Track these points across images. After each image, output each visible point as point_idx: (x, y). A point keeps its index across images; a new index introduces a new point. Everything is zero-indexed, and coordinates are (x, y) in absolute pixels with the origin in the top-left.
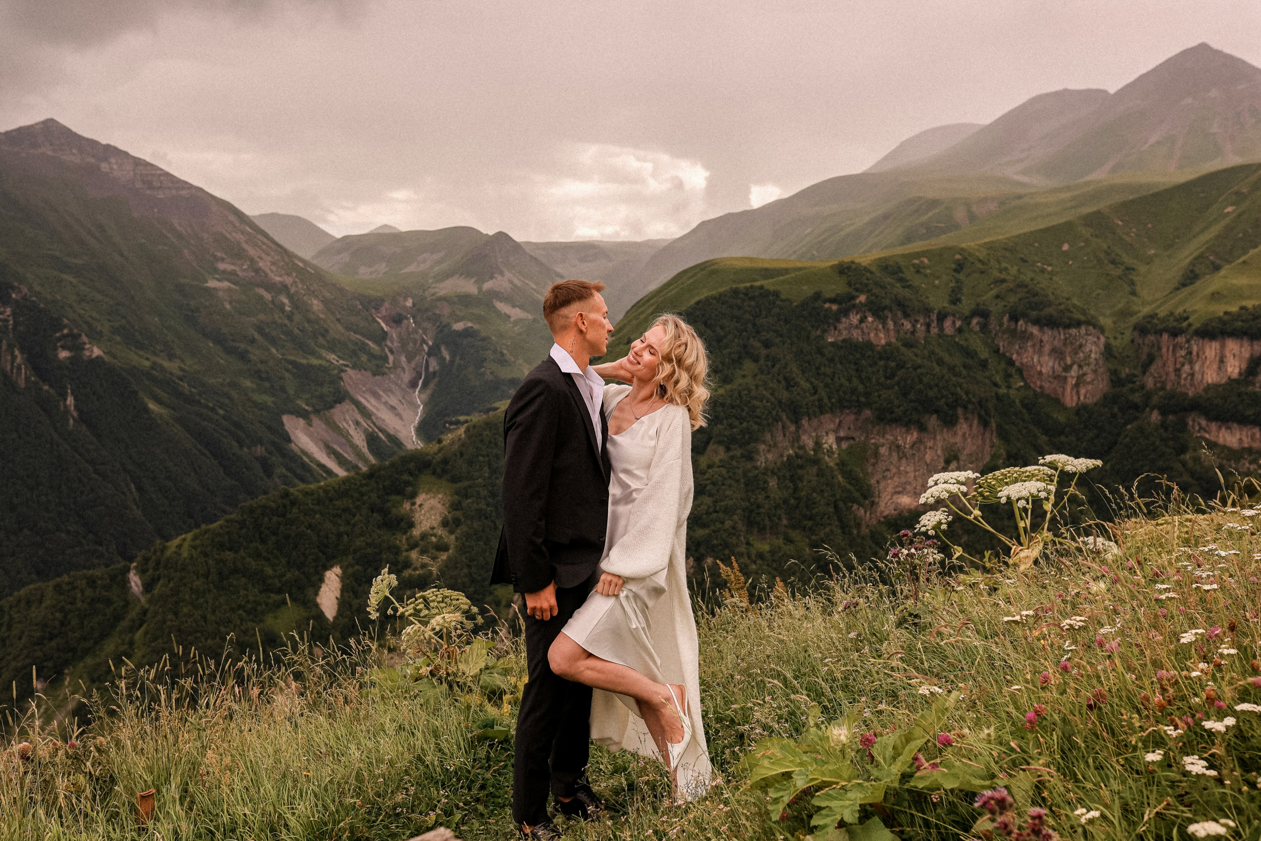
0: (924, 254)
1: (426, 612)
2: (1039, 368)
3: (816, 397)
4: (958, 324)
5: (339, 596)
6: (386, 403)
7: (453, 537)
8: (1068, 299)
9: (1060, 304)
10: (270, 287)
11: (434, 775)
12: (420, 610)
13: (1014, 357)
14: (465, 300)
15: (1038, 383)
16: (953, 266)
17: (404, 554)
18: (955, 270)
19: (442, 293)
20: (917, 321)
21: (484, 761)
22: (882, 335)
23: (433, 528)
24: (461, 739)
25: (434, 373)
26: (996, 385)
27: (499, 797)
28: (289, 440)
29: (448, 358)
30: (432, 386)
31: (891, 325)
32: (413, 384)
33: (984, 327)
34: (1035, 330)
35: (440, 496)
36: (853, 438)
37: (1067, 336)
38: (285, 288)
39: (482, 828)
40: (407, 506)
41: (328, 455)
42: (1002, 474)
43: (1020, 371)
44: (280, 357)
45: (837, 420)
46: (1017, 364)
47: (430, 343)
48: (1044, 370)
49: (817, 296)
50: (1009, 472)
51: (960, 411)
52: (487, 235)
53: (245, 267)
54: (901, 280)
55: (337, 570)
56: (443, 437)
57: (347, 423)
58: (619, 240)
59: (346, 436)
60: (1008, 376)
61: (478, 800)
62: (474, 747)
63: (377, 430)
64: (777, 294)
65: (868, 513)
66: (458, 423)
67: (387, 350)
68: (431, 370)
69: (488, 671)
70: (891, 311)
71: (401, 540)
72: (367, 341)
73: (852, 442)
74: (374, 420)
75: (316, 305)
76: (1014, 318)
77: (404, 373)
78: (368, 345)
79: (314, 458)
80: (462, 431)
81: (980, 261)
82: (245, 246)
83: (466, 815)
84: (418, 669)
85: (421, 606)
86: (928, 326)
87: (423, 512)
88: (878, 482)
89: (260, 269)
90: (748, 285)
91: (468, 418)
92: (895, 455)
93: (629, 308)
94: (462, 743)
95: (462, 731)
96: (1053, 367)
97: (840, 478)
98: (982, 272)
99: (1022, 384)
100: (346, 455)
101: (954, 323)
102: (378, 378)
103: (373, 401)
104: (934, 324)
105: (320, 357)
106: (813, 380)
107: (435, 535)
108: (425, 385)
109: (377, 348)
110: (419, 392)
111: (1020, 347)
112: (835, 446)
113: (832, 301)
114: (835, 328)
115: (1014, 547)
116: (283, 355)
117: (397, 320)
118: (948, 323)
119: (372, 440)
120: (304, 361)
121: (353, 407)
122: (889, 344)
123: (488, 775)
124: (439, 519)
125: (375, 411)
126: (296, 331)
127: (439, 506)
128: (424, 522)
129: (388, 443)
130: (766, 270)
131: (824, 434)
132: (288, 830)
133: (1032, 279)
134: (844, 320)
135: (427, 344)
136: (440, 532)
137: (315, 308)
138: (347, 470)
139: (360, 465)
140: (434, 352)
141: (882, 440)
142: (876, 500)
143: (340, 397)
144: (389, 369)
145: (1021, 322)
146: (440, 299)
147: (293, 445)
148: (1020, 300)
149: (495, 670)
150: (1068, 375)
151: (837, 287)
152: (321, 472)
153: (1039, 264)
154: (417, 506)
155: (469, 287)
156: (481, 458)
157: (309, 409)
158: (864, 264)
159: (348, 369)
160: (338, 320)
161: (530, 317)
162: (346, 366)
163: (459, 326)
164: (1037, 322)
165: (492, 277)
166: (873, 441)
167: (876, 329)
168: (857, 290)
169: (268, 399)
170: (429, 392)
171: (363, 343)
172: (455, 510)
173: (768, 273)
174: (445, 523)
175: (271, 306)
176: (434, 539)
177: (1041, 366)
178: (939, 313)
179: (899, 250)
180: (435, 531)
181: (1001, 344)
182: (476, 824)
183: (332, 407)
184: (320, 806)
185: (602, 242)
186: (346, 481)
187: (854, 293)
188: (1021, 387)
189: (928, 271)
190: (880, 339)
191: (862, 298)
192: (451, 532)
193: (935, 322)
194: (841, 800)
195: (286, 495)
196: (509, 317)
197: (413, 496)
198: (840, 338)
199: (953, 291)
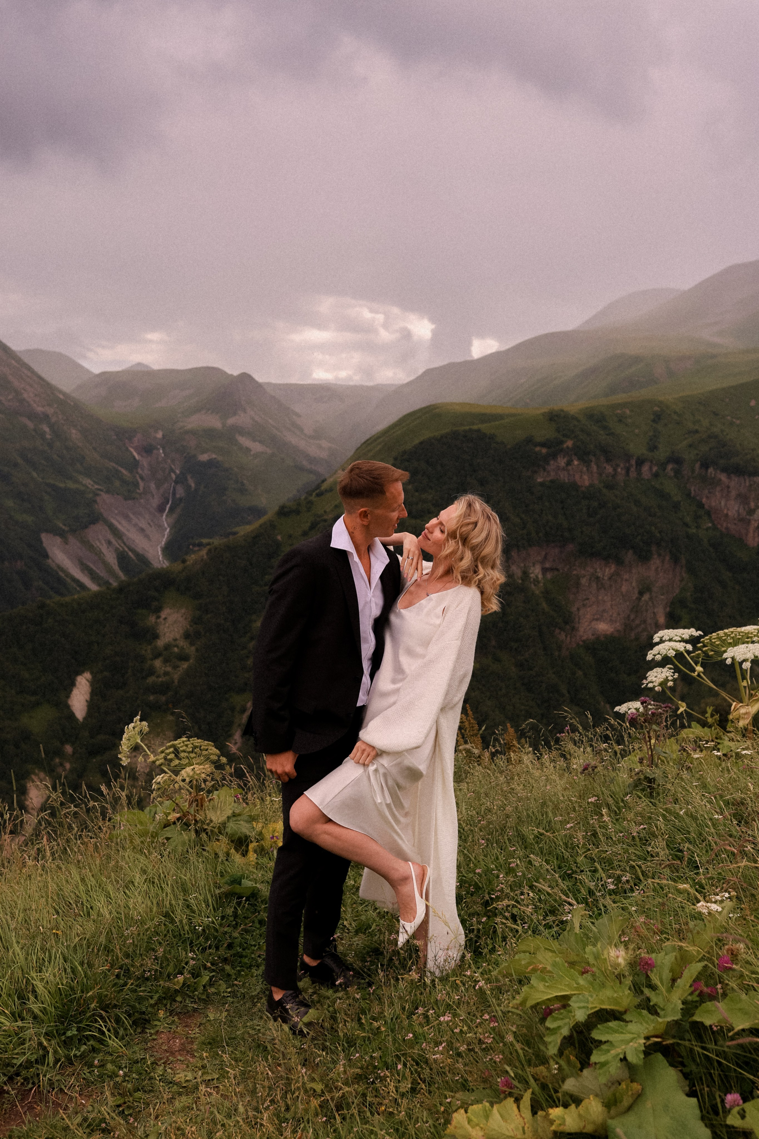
0: (624, 405)
1: (177, 762)
2: (725, 512)
3: (525, 531)
4: (655, 469)
5: (88, 699)
6: (135, 525)
7: (193, 648)
8: (753, 450)
9: (746, 454)
10: (32, 416)
11: (182, 932)
12: (171, 760)
13: (704, 500)
14: (210, 433)
15: (725, 525)
16: (652, 417)
17: (149, 662)
18: (654, 421)
19: (189, 427)
20: (618, 465)
21: (232, 919)
22: (585, 477)
23: (175, 640)
24: (209, 897)
25: (181, 499)
26: (686, 525)
27: (246, 957)
28: (46, 556)
29: (193, 485)
30: (178, 510)
31: (594, 468)
32: (161, 509)
33: (677, 473)
34: (723, 477)
35: (183, 611)
36: (558, 570)
37: (752, 483)
38: (46, 417)
39: (229, 990)
40: (152, 619)
41: (82, 571)
42: (725, 634)
43: (708, 514)
44: (40, 480)
45: (544, 553)
46: (706, 507)
47: (178, 472)
48: (730, 514)
49: (529, 440)
50: (732, 632)
51: (654, 548)
52: (232, 375)
53: (10, 397)
54: (605, 428)
55: (88, 675)
56: (187, 557)
57: (100, 542)
58: (351, 383)
59: (99, 554)
60: (697, 518)
61: (225, 960)
62: (222, 905)
63: (126, 549)
64: (492, 437)
65: (569, 637)
66: (200, 545)
67: (138, 476)
68: (178, 496)
69: (234, 819)
70: (594, 455)
71: (146, 650)
72: (120, 468)
73: (556, 573)
74: (125, 540)
75: (74, 434)
76: (705, 466)
77: (153, 498)
78: (120, 472)
79: (70, 574)
80: (204, 552)
81: (675, 413)
82: (10, 378)
83: (213, 976)
84: (167, 815)
85: (172, 756)
86: (628, 470)
87: (167, 625)
88: (578, 609)
89: (24, 399)
90: (467, 428)
91: (211, 541)
92: (594, 585)
93: (359, 445)
94: (210, 901)
95: (210, 886)
96: (738, 511)
97: (544, 605)
98: (678, 423)
99: (710, 525)
100: (98, 571)
101: (651, 468)
102: (130, 502)
103: (124, 522)
104: (633, 469)
105: (77, 481)
106: (523, 516)
107: (177, 646)
108: (171, 510)
109: (129, 475)
110: (167, 516)
111: (710, 493)
112: (540, 576)
113: (543, 445)
114: (544, 470)
115: (734, 704)
116: (43, 479)
117: (148, 450)
118: (645, 468)
119: (122, 558)
120: (62, 485)
121: (107, 528)
122: (591, 485)
123: (236, 934)
124: (181, 632)
125: (126, 533)
126: (55, 457)
127: (181, 619)
128: (167, 634)
129: (136, 561)
130: (484, 415)
131: (531, 564)
132: (36, 997)
133: (722, 431)
134: (552, 462)
135: (175, 472)
136: (182, 643)
137: (74, 436)
138: (99, 585)
139: (111, 581)
140: (180, 480)
141: (583, 572)
142: (577, 626)
143: (95, 518)
144: (140, 494)
145: (711, 470)
146: (187, 432)
147: (50, 561)
148: (711, 449)
149: (242, 817)
150: (752, 518)
151: (546, 433)
152: (75, 586)
153: (729, 418)
154: (161, 620)
155: (214, 422)
156: (221, 578)
157: (66, 529)
158: (572, 413)
159: (102, 493)
160: (95, 449)
161: (269, 451)
162: (101, 490)
163: (204, 457)
164: (724, 470)
165: (235, 414)
166: (575, 572)
167: (581, 472)
168: (564, 435)
169: (29, 519)
170: (175, 516)
171: (117, 470)
172: (196, 624)
173: (485, 418)
174: (187, 636)
175: (34, 433)
176: (176, 649)
177: (728, 510)
178: (638, 459)
179: (604, 401)
180: (178, 642)
181: (692, 489)
182: (223, 986)
183: (86, 527)
184: (69, 970)
185: (336, 384)
186: (96, 595)
187: (564, 439)
188: (710, 528)
189: (630, 421)
190: (585, 480)
191: (569, 443)
192: (192, 644)
193: (634, 467)
194: (622, 1033)
195: (42, 606)
196: (250, 450)
197: (158, 610)
198: (548, 479)
199: (651, 440)
